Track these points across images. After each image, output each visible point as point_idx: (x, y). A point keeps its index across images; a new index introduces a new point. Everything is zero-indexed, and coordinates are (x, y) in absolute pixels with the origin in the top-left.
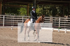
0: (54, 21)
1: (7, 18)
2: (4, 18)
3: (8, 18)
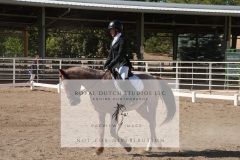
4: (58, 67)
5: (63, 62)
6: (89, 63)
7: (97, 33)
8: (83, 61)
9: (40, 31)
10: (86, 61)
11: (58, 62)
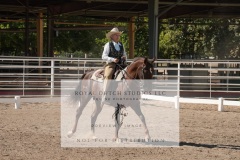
0: (221, 73)
1: (61, 68)
2: (52, 67)
3: (66, 68)
4: (175, 73)
5: (182, 66)
6: (221, 66)
7: (233, 23)
8: (210, 64)
9: (151, 23)
10: (216, 64)
11: (176, 66)
